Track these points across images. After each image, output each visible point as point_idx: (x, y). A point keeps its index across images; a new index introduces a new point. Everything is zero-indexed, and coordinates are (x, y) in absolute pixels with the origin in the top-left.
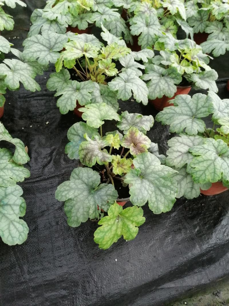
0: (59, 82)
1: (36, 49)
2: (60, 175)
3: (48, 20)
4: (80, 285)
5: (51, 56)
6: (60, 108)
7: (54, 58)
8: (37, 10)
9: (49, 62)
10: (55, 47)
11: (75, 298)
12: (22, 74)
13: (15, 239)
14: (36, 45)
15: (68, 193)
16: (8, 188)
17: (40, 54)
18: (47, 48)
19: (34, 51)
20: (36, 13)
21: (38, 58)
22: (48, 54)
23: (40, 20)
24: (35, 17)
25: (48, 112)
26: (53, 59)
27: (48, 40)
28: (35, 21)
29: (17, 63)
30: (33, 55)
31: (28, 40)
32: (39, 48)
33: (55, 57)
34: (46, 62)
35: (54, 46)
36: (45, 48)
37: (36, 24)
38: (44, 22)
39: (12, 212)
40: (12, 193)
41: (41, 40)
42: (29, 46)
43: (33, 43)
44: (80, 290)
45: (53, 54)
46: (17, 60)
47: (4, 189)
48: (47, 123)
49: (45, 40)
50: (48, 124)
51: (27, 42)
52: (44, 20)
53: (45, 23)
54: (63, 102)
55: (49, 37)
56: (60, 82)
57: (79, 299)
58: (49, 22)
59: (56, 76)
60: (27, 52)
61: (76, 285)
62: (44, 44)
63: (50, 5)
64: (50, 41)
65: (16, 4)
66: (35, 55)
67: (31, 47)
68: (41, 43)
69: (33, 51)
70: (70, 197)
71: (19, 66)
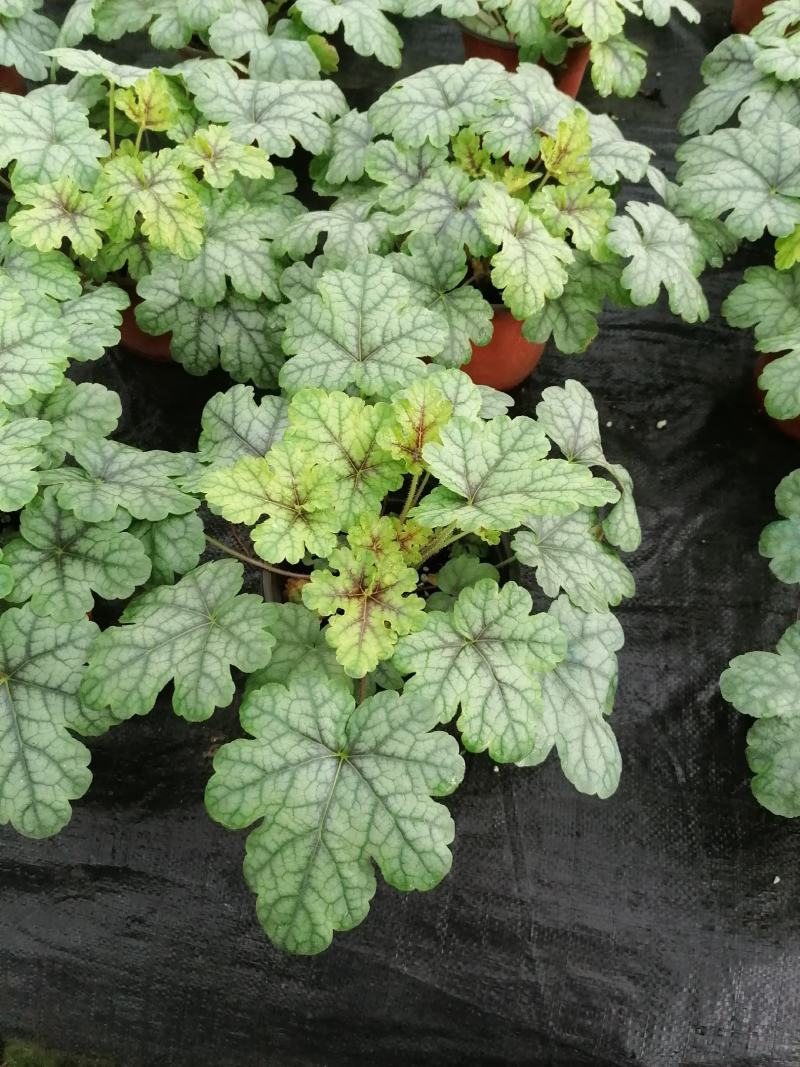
0: (773, 301)
1: (728, 179)
2: (675, 608)
3: (770, 77)
4: (685, 990)
5: (774, 209)
6: (768, 396)
7: (785, 219)
8: (737, 41)
9: (766, 229)
10: (793, 182)
11: (659, 1020)
12: (673, 260)
13: (595, 778)
14: (729, 164)
15: (773, 696)
16: (589, 617)
17: (740, 197)
18: (765, 179)
19: (720, 185)
20: (729, 49)
21: (731, 211)
22: (763, 203)
23: (735, 76)
24: (720, 60)
25: (669, 388)
26: (781, 222)
27: (775, 153)
28: (717, 74)
29: (662, 218)
30: (715, 198)
31: (701, 145)
32: (739, 178)
33: (788, 215)
34: (754, 228)
35: (789, 176)
36: (757, 181)
37: (722, 88)
38: (752, 85)
39: (590, 693)
40: (598, 635)
41: (749, 153)
42: (703, 164)
43: (721, 156)
44: (679, 1003)
45: (781, 206)
46: (662, 209)
47: (581, 615)
48: (662, 424)
49: (764, 151)
50: (664, 427)
51: (698, 152)
52: (753, 76)
53: (756, 89)
54: (787, 378)
55: (781, 142)
56: (776, 304)
57: (670, 1029)
58: (771, 86)
59: (767, 279)
60: (698, 185)
61: (672, 983)
62: (758, 164)
63: (777, 23)
64: (780, 160)
65: (675, 11)
66: (722, 202)
67: (709, 168)
68: (749, 159)
69: (717, 183)
70: (780, 712)
71: (666, 228)
